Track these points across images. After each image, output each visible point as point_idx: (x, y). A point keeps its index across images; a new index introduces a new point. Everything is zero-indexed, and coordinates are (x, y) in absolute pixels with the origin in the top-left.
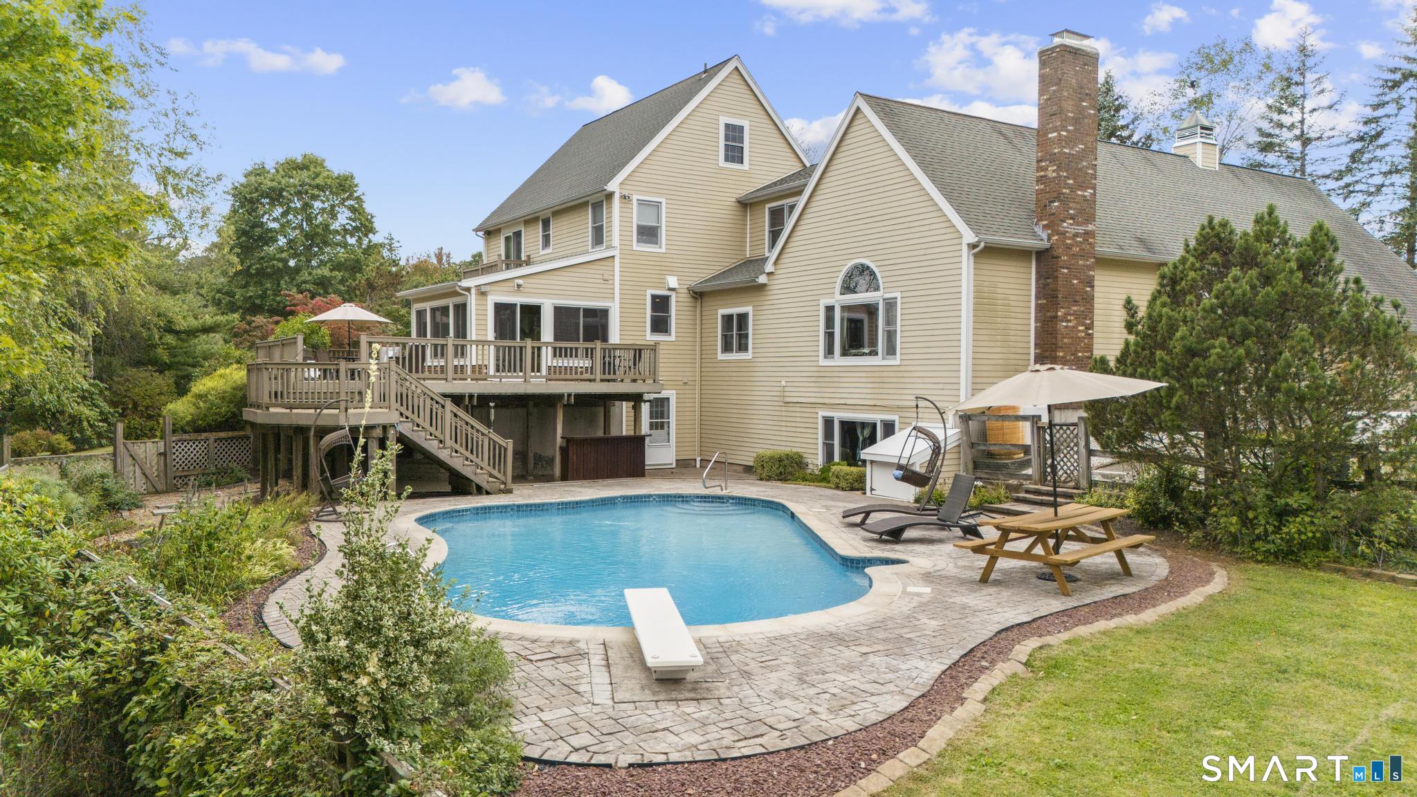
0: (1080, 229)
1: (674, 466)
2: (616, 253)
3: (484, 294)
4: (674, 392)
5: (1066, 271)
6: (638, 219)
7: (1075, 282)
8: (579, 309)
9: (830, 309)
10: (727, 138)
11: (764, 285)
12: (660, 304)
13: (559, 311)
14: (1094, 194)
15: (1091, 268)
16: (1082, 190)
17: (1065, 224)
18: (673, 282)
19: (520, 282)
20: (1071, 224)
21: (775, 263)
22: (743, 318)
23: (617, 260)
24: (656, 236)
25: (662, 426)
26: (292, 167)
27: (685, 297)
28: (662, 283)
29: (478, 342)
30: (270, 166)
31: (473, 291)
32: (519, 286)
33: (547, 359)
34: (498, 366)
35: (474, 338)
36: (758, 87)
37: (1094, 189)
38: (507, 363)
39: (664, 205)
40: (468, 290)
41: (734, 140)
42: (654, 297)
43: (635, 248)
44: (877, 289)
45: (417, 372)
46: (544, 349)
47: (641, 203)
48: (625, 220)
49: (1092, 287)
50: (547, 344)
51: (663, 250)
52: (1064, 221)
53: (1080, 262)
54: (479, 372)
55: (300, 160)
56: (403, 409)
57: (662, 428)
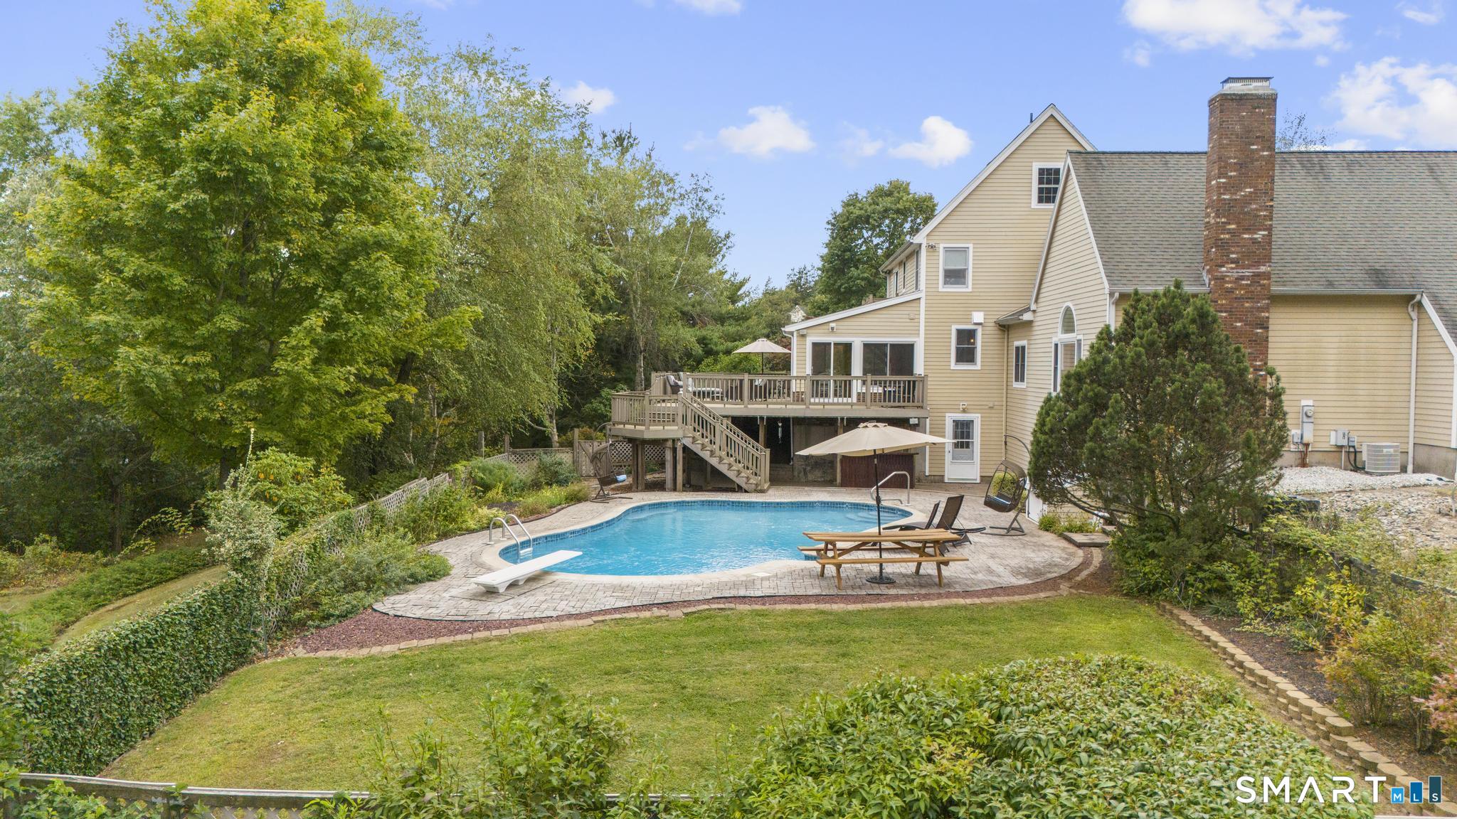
0: (1247, 272)
1: (978, 481)
2: (922, 295)
3: (803, 336)
4: (979, 415)
5: (1224, 314)
6: (945, 262)
7: (1239, 324)
8: (886, 345)
9: (1056, 345)
10: (1041, 181)
11: (1031, 322)
12: (966, 337)
13: (867, 346)
14: (1270, 235)
15: (1266, 309)
16: (1249, 233)
17: (1224, 269)
18: (978, 317)
19: (833, 325)
20: (1232, 268)
21: (1036, 301)
22: (1023, 348)
23: (923, 302)
24: (964, 277)
25: (967, 445)
26: (881, 193)
27: (992, 330)
28: (968, 319)
29: (797, 378)
30: (862, 194)
31: (795, 334)
32: (832, 328)
33: (857, 387)
34: (836, 391)
35: (795, 374)
36: (1076, 129)
37: (1270, 229)
38: (819, 389)
39: (971, 250)
40: (792, 333)
41: (1049, 182)
42: (959, 332)
43: (941, 289)
44: (1073, 331)
45: (732, 398)
46: (855, 381)
47: (947, 250)
48: (932, 267)
49: (1267, 328)
50: (857, 378)
51: (970, 289)
52: (1223, 266)
53: (1247, 305)
54: (799, 398)
55: (887, 186)
56: (696, 426)
57: (968, 447)
